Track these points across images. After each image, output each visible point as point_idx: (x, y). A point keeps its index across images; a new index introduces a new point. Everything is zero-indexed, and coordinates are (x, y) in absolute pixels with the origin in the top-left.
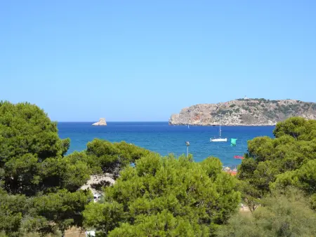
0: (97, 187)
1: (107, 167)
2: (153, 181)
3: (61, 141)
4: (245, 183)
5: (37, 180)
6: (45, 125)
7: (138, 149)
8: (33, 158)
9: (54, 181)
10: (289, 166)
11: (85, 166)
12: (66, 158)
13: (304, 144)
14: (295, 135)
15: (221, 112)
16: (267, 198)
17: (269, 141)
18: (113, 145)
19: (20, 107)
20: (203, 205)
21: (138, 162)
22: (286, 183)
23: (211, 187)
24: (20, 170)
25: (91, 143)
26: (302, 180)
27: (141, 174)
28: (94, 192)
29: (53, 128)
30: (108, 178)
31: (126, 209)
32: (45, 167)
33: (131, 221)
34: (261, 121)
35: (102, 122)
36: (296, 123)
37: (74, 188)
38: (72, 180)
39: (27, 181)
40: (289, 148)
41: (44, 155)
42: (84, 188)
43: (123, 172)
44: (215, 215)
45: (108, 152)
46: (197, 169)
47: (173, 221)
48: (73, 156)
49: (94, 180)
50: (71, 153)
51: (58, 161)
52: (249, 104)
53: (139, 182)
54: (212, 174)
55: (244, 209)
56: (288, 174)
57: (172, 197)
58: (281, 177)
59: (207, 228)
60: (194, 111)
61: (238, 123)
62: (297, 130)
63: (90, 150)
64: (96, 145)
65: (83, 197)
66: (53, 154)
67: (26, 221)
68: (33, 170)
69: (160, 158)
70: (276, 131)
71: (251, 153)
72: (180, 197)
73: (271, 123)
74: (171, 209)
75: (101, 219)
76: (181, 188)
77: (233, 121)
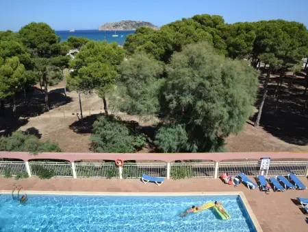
0: (73, 54)
1: (76, 46)
2: (93, 50)
3: (57, 37)
4: (126, 51)
5: (50, 52)
6: (51, 31)
7: (87, 39)
8: (47, 44)
9: (56, 52)
10: (141, 44)
11: (67, 46)
12: (60, 44)
13: (145, 36)
14: (142, 33)
15: (116, 26)
16: (134, 55)
17: (134, 35)
18: (78, 38)
19: (40, 24)
20: (112, 58)
21: (87, 44)
22: (140, 50)
23: (114, 52)
24: (43, 49)
25: (69, 38)
26: (145, 48)
27: (88, 48)
28: (71, 56)
29: (53, 32)
30: (77, 50)
31: (84, 61)
32: (52, 47)
33: (86, 65)
34: (130, 29)
35: (73, 30)
36: (143, 29)
37: (64, 55)
38: (63, 52)
39: (46, 53)
40: (140, 38)
41: (51, 43)
42: (68, 54)
43: (82, 48)
44: (116, 61)
45: (76, 41)
46: (109, 46)
47: (101, 64)
48: (62, 43)
49: (71, 51)
50: (61, 42)
51: (57, 44)
52: (126, 23)
53: (88, 51)
54: (114, 47)
55: (126, 60)
56: (140, 47)
57: (100, 56)
58: (138, 48)
59: (113, 67)
60: (106, 25)
61: (122, 29)
62: (143, 31)
63: (69, 40)
64: (71, 38)
65: (68, 58)
66: (55, 42)
67: (48, 67)
68: (48, 49)
69: (95, 42)
70: (136, 32)
71: (127, 40)
72: (103, 56)
73: (134, 29)
74: (100, 61)
75: (75, 65)
76: (103, 53)
77: (121, 29)
